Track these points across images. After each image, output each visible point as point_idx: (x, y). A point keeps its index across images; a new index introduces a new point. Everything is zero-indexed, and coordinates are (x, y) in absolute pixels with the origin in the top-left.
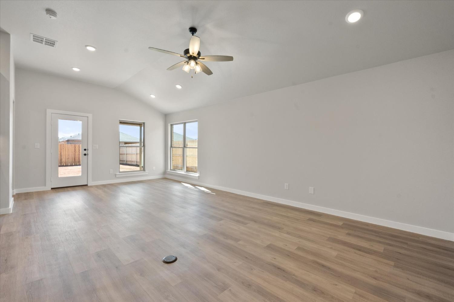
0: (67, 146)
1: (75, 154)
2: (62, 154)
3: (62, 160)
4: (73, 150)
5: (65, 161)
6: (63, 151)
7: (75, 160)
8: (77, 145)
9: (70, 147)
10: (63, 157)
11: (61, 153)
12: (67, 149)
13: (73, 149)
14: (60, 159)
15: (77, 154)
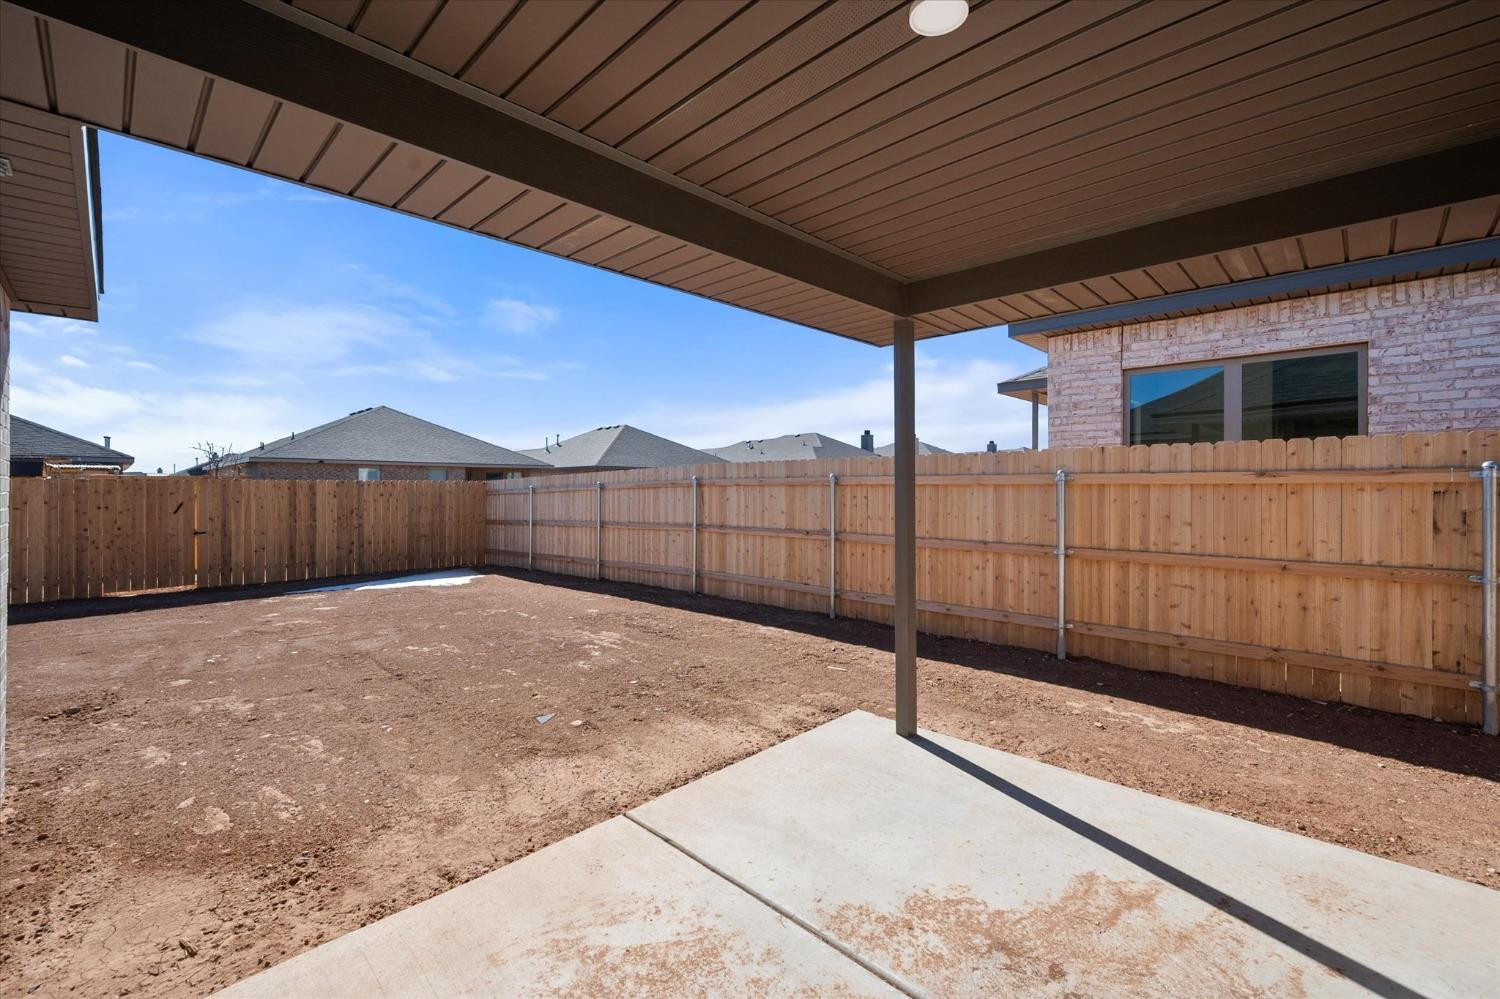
0: (257, 488)
1: (292, 530)
2: (233, 527)
3: (234, 557)
4: (285, 511)
5: (248, 562)
6: (237, 514)
7: (292, 556)
8: (303, 484)
9: (270, 493)
10: (233, 540)
11: (224, 525)
12: (253, 502)
13: (286, 502)
14: (223, 556)
15: (302, 524)
